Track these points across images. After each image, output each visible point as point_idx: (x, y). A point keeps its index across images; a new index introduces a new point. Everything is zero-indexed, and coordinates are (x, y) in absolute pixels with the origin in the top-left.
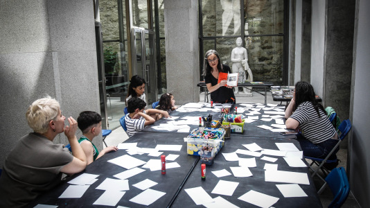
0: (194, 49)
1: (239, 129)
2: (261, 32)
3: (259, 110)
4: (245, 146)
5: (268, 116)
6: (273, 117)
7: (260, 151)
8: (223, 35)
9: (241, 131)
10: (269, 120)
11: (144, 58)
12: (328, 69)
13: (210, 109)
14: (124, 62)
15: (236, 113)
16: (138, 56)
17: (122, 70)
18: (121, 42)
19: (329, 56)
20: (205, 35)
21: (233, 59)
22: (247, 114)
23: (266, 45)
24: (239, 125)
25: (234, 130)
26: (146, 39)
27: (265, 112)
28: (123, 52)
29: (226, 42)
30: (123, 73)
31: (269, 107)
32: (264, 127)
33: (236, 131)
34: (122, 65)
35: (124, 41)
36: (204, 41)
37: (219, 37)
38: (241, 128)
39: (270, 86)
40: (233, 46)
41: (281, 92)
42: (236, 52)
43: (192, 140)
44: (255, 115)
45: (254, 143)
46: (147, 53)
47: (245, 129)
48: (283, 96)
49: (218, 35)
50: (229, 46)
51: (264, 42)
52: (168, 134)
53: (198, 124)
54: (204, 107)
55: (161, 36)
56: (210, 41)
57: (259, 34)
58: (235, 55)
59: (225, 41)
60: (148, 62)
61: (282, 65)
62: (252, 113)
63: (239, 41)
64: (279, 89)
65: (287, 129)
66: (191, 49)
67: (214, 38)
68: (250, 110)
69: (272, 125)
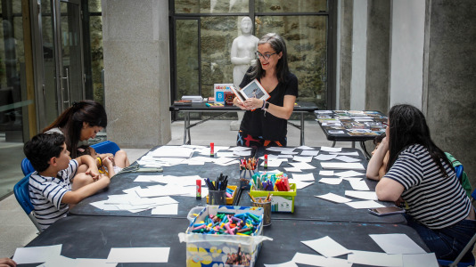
0: (160, 38)
1: (285, 205)
2: (285, 8)
3: (310, 159)
4: (310, 243)
5: (331, 173)
6: (343, 175)
7: (344, 257)
8: (212, 11)
9: (290, 209)
10: (337, 182)
11: (58, 54)
12: (433, 78)
13: (210, 160)
14: (12, 61)
15: (266, 168)
16: (46, 49)
17: (9, 75)
18: (5, 18)
19: (435, 53)
20: (179, 10)
21: (234, 58)
22: (287, 169)
23: (293, 33)
24: (286, 197)
25: (276, 206)
26: (62, 15)
27: (323, 165)
28: (10, 40)
29: (219, 26)
30: (10, 82)
31: (327, 153)
32: (330, 197)
33: (280, 209)
34: (8, 65)
35: (13, 16)
36: (178, 22)
37: (206, 16)
38: (290, 203)
39: (311, 111)
40: (231, 33)
41: (337, 123)
42: (240, 45)
43: (198, 238)
44: (305, 172)
45: (327, 237)
46: (65, 43)
47: (297, 204)
48: (346, 132)
49: (203, 11)
50: (226, 34)
51: (290, 25)
52: (134, 221)
53: (194, 193)
54: (195, 154)
55: (91, 9)
56: (188, 22)
57: (281, 11)
58: (239, 50)
59: (217, 23)
60: (67, 62)
61: (323, 70)
62: (297, 167)
63: (245, 23)
64: (333, 116)
65: (380, 201)
66: (156, 37)
67: (197, 16)
68: (290, 160)
69: (348, 193)
